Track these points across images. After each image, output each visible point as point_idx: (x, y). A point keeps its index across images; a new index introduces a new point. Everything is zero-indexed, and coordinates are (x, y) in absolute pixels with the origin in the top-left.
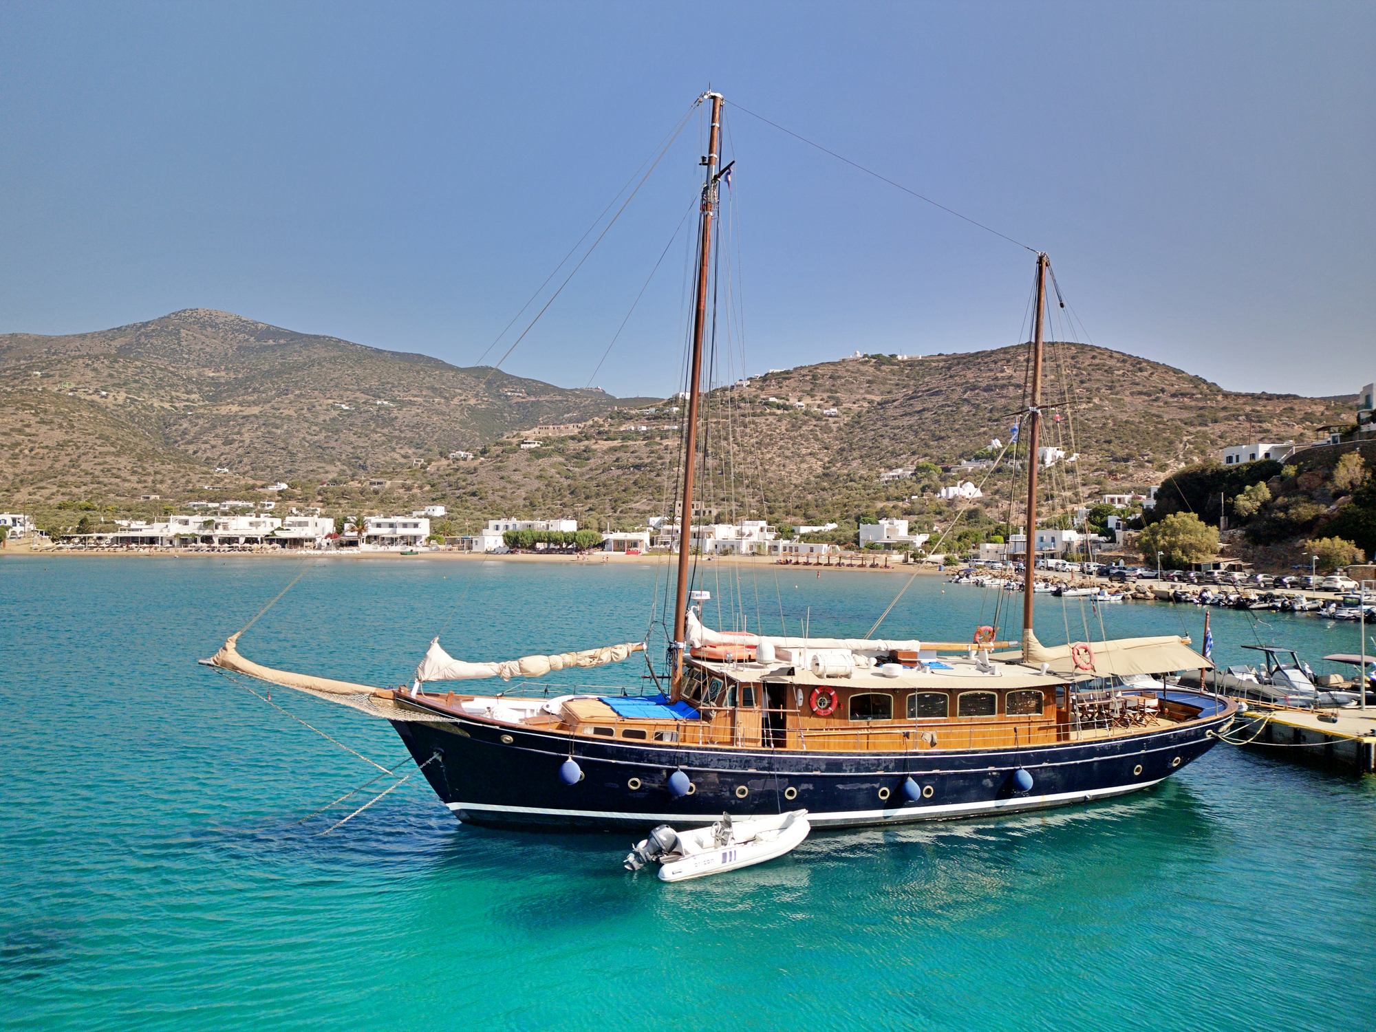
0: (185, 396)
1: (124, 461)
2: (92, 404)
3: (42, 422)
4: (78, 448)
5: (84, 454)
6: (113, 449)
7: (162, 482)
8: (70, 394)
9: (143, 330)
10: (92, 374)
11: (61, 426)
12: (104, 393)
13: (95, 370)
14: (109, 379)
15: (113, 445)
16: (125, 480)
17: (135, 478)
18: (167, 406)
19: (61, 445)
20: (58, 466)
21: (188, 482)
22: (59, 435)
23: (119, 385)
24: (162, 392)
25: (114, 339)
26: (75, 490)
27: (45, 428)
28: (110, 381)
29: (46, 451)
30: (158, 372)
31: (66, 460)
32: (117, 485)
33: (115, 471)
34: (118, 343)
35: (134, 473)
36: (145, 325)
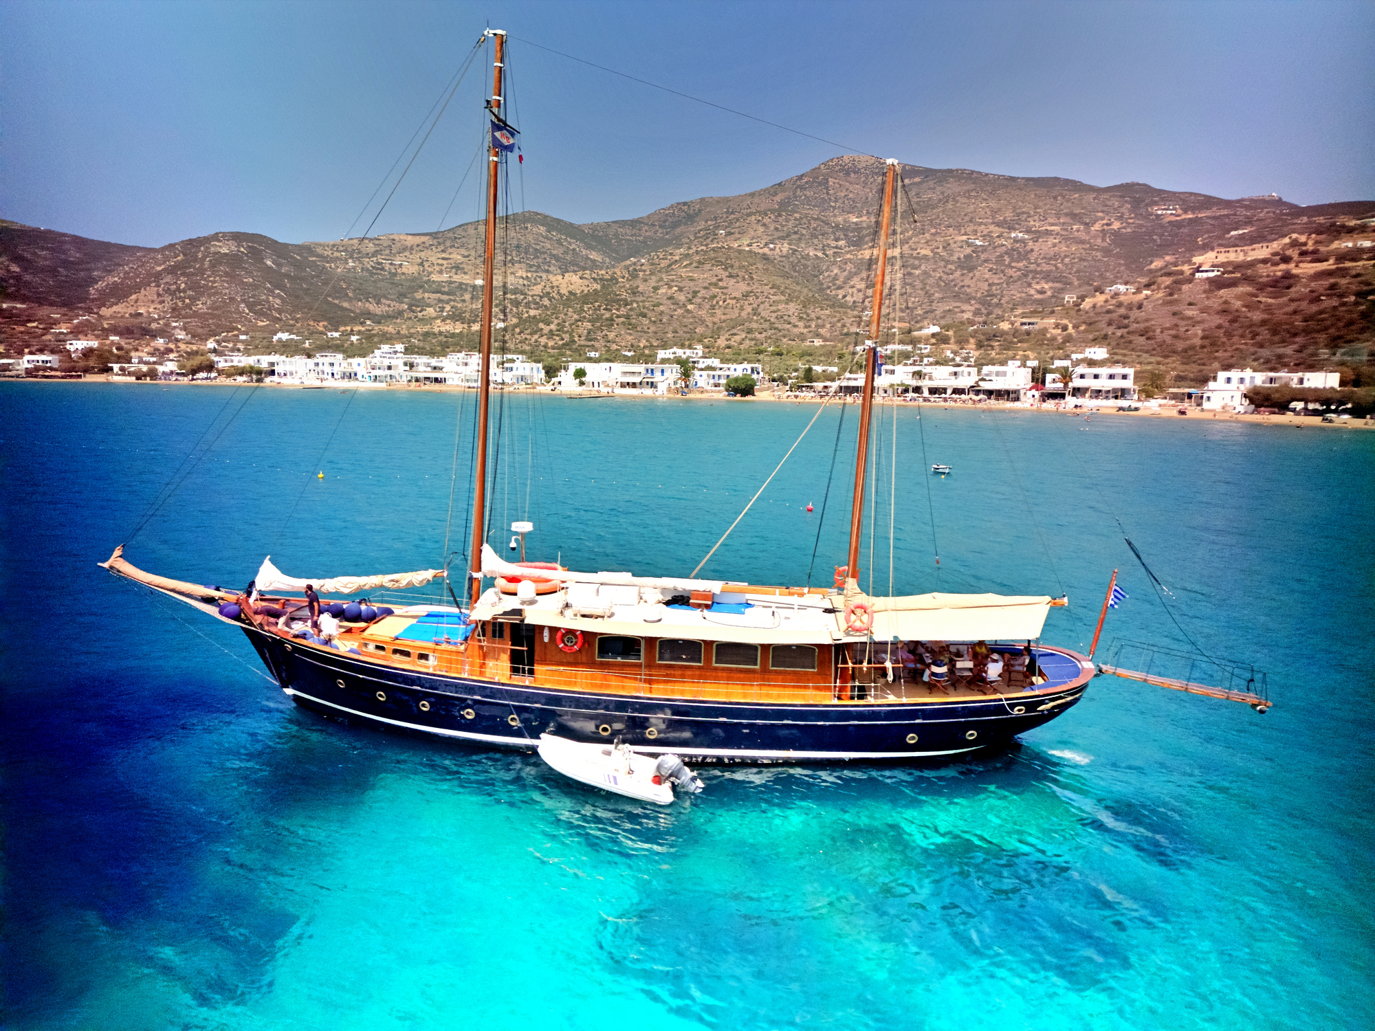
0: (833, 244)
1: (793, 308)
2: (765, 258)
3: (730, 276)
4: (757, 298)
5: (762, 303)
6: (783, 298)
7: (823, 326)
8: (747, 249)
9: (798, 183)
10: (761, 229)
11: (744, 279)
12: (772, 246)
13: (764, 225)
14: (775, 233)
15: (783, 293)
16: (795, 326)
17: (801, 324)
18: (820, 254)
19: (746, 295)
20: (744, 314)
21: (844, 326)
22: (743, 287)
23: (783, 238)
24: (815, 241)
25: (775, 194)
26: (759, 336)
27: (732, 281)
28: (777, 234)
29: (734, 301)
30: (812, 222)
31: (749, 309)
32: (788, 330)
33: (786, 318)
34: (778, 198)
35: (801, 318)
36: (800, 177)
